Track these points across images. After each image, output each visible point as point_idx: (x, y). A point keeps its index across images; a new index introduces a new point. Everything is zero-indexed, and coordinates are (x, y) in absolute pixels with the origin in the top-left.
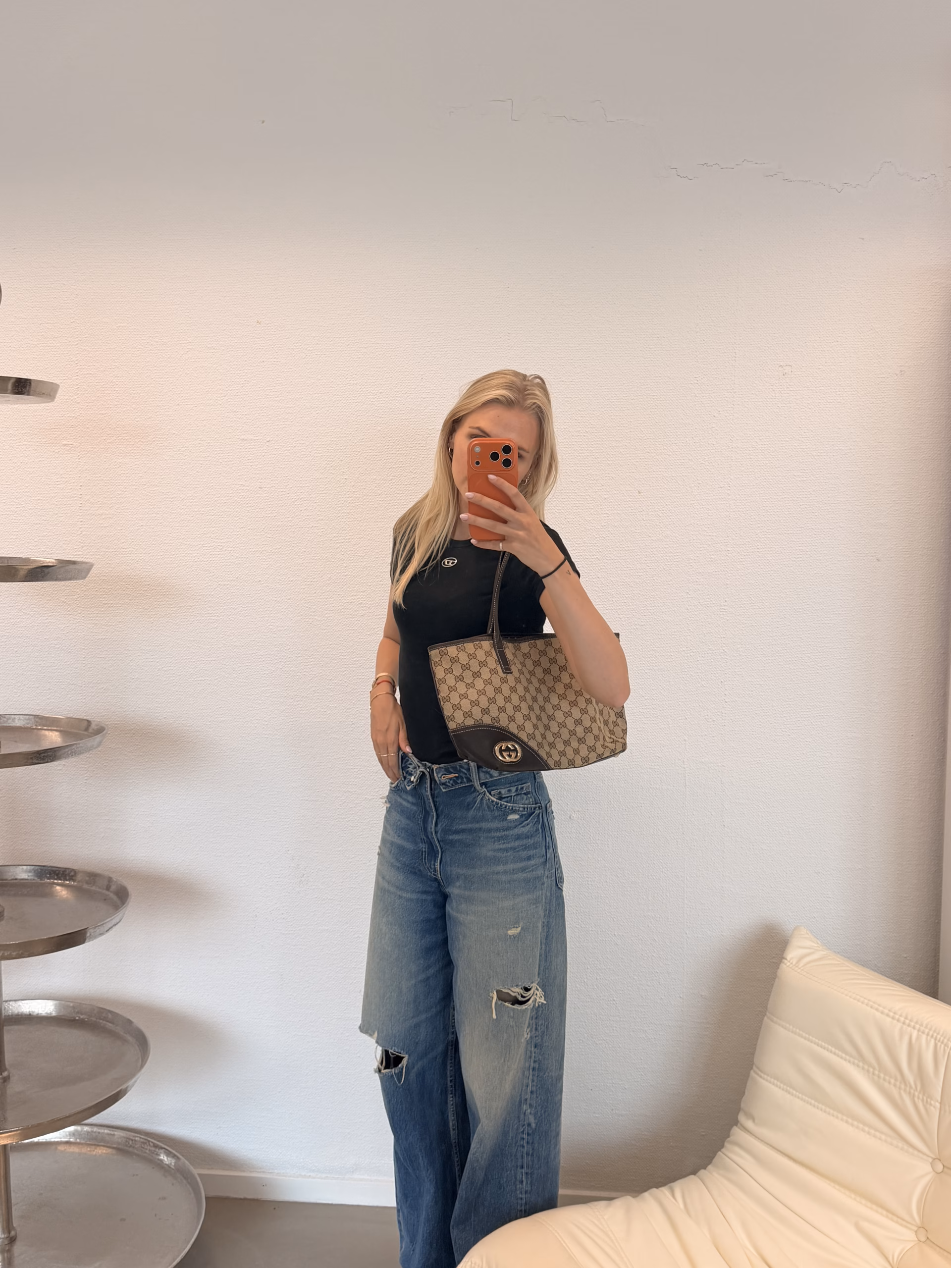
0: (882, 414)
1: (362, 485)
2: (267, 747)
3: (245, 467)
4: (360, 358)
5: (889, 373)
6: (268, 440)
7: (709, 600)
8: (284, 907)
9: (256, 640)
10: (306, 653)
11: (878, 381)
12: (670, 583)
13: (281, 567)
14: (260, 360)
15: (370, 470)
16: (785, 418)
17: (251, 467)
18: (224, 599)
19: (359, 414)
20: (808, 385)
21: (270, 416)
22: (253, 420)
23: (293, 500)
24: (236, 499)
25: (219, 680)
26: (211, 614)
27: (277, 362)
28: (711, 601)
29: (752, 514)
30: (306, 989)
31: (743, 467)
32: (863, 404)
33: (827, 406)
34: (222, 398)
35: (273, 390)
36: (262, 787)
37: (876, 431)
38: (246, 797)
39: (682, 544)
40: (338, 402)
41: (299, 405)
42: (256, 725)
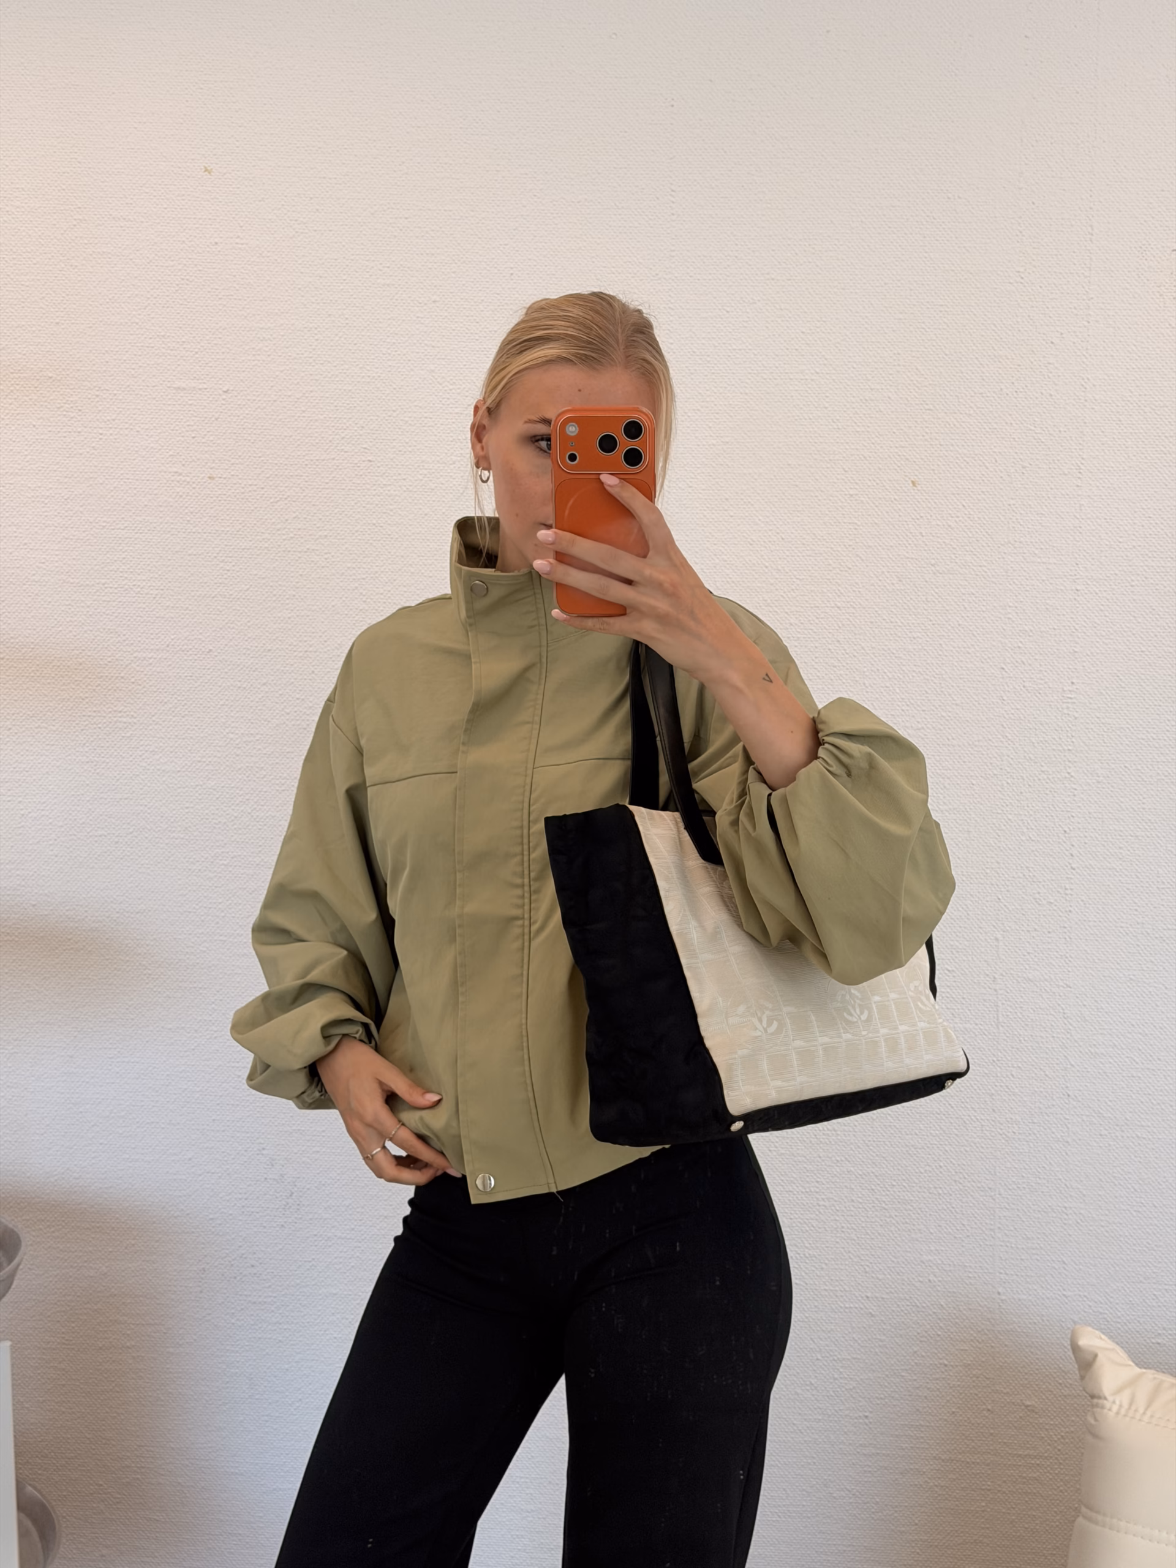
1: (399, 471)
3: (182, 439)
7: (1042, 682)
12: (970, 651)
14: (210, 241)
18: (145, 683)
21: (228, 346)
22: (197, 353)
23: (271, 501)
24: (165, 498)
26: (120, 712)
27: (242, 244)
28: (1045, 683)
34: (139, 312)
35: (235, 297)
41: (282, 325)
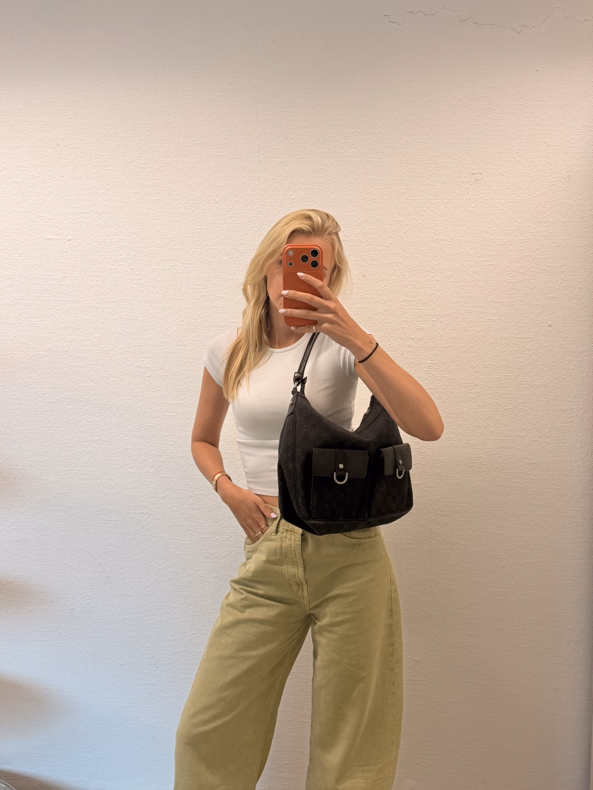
0: (553, 210)
1: (145, 274)
2: (77, 480)
3: (51, 261)
4: (140, 172)
5: (559, 178)
6: (68, 239)
7: (419, 360)
8: (94, 602)
9: (66, 397)
10: (106, 407)
11: (550, 184)
13: (83, 339)
14: (60, 175)
15: (151, 261)
16: (477, 215)
17: (56, 261)
19: (141, 217)
20: (495, 188)
21: (69, 220)
22: (56, 223)
23: (91, 286)
24: (45, 286)
25: (38, 429)
27: (74, 176)
28: (421, 360)
29: (451, 292)
30: (114, 663)
31: (445, 254)
32: (538, 203)
33: (510, 205)
35: (72, 199)
36: (74, 511)
37: (548, 224)
38: (62, 519)
39: (398, 316)
40: (123, 208)
41: (92, 211)
42: (67, 463)
